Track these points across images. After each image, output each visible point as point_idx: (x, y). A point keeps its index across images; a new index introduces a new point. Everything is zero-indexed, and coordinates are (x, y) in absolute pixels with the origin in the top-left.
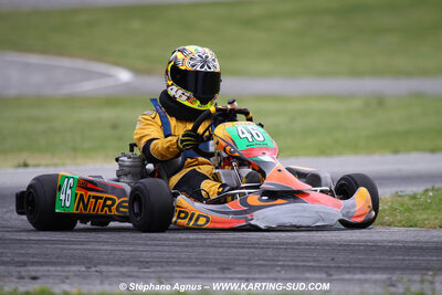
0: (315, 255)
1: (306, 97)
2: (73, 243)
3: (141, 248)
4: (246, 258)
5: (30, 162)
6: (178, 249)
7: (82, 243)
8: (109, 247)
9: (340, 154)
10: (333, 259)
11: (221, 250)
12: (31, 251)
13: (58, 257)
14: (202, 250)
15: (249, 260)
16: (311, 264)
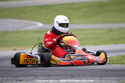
0: (97, 72)
1: (90, 29)
2: (30, 71)
3: (49, 72)
4: (78, 74)
5: (16, 49)
6: (59, 72)
7: (32, 71)
8: (40, 72)
9: (101, 45)
10: (102, 74)
11: (71, 72)
12: (19, 73)
13: (26, 75)
14: (65, 72)
15: (79, 74)
16: (96, 75)
